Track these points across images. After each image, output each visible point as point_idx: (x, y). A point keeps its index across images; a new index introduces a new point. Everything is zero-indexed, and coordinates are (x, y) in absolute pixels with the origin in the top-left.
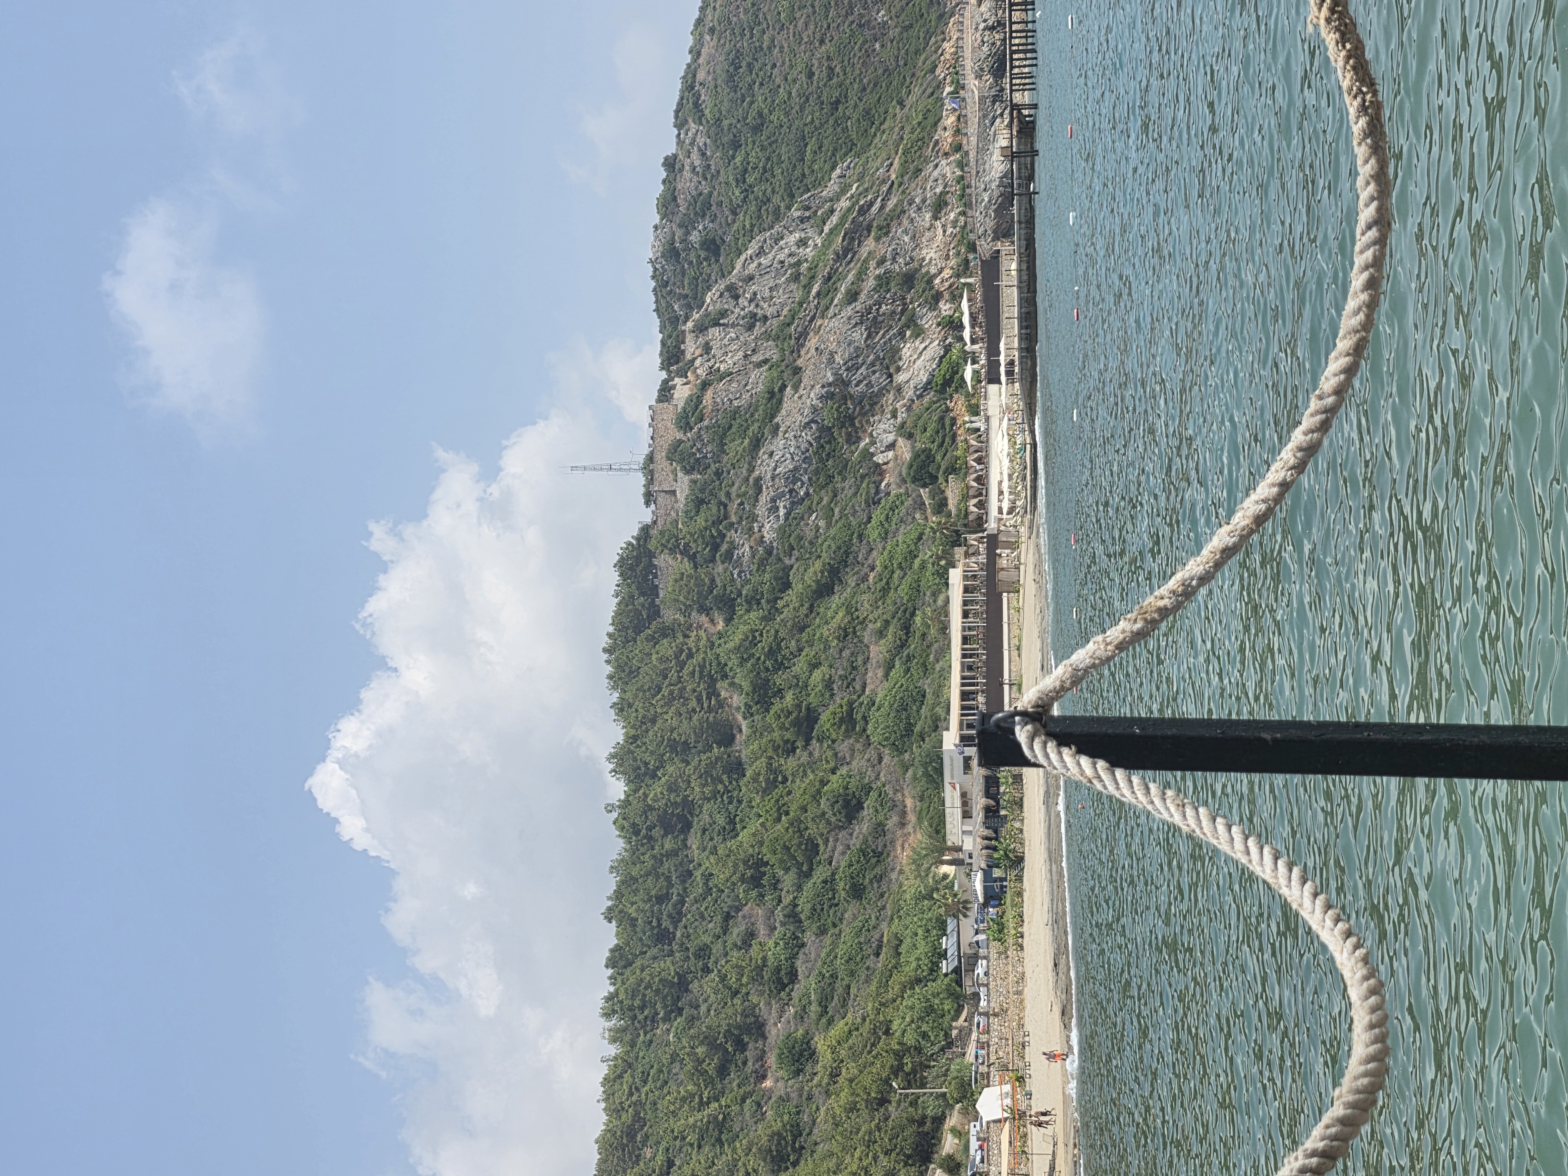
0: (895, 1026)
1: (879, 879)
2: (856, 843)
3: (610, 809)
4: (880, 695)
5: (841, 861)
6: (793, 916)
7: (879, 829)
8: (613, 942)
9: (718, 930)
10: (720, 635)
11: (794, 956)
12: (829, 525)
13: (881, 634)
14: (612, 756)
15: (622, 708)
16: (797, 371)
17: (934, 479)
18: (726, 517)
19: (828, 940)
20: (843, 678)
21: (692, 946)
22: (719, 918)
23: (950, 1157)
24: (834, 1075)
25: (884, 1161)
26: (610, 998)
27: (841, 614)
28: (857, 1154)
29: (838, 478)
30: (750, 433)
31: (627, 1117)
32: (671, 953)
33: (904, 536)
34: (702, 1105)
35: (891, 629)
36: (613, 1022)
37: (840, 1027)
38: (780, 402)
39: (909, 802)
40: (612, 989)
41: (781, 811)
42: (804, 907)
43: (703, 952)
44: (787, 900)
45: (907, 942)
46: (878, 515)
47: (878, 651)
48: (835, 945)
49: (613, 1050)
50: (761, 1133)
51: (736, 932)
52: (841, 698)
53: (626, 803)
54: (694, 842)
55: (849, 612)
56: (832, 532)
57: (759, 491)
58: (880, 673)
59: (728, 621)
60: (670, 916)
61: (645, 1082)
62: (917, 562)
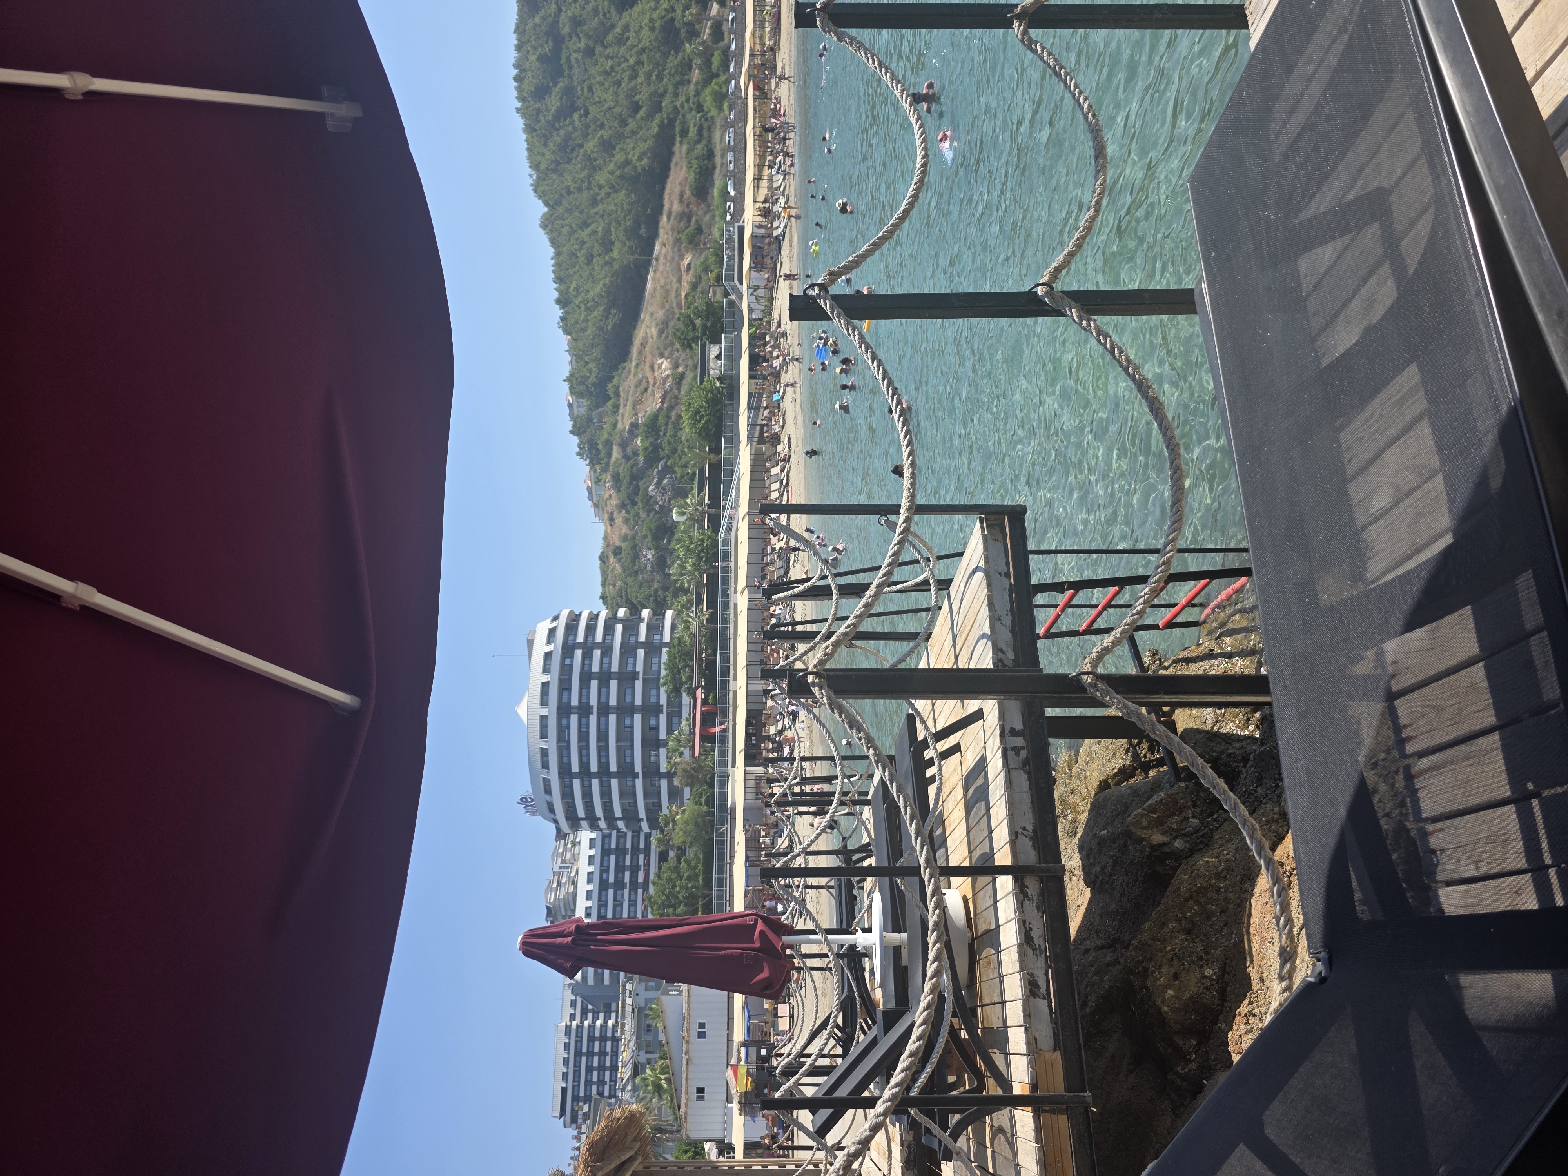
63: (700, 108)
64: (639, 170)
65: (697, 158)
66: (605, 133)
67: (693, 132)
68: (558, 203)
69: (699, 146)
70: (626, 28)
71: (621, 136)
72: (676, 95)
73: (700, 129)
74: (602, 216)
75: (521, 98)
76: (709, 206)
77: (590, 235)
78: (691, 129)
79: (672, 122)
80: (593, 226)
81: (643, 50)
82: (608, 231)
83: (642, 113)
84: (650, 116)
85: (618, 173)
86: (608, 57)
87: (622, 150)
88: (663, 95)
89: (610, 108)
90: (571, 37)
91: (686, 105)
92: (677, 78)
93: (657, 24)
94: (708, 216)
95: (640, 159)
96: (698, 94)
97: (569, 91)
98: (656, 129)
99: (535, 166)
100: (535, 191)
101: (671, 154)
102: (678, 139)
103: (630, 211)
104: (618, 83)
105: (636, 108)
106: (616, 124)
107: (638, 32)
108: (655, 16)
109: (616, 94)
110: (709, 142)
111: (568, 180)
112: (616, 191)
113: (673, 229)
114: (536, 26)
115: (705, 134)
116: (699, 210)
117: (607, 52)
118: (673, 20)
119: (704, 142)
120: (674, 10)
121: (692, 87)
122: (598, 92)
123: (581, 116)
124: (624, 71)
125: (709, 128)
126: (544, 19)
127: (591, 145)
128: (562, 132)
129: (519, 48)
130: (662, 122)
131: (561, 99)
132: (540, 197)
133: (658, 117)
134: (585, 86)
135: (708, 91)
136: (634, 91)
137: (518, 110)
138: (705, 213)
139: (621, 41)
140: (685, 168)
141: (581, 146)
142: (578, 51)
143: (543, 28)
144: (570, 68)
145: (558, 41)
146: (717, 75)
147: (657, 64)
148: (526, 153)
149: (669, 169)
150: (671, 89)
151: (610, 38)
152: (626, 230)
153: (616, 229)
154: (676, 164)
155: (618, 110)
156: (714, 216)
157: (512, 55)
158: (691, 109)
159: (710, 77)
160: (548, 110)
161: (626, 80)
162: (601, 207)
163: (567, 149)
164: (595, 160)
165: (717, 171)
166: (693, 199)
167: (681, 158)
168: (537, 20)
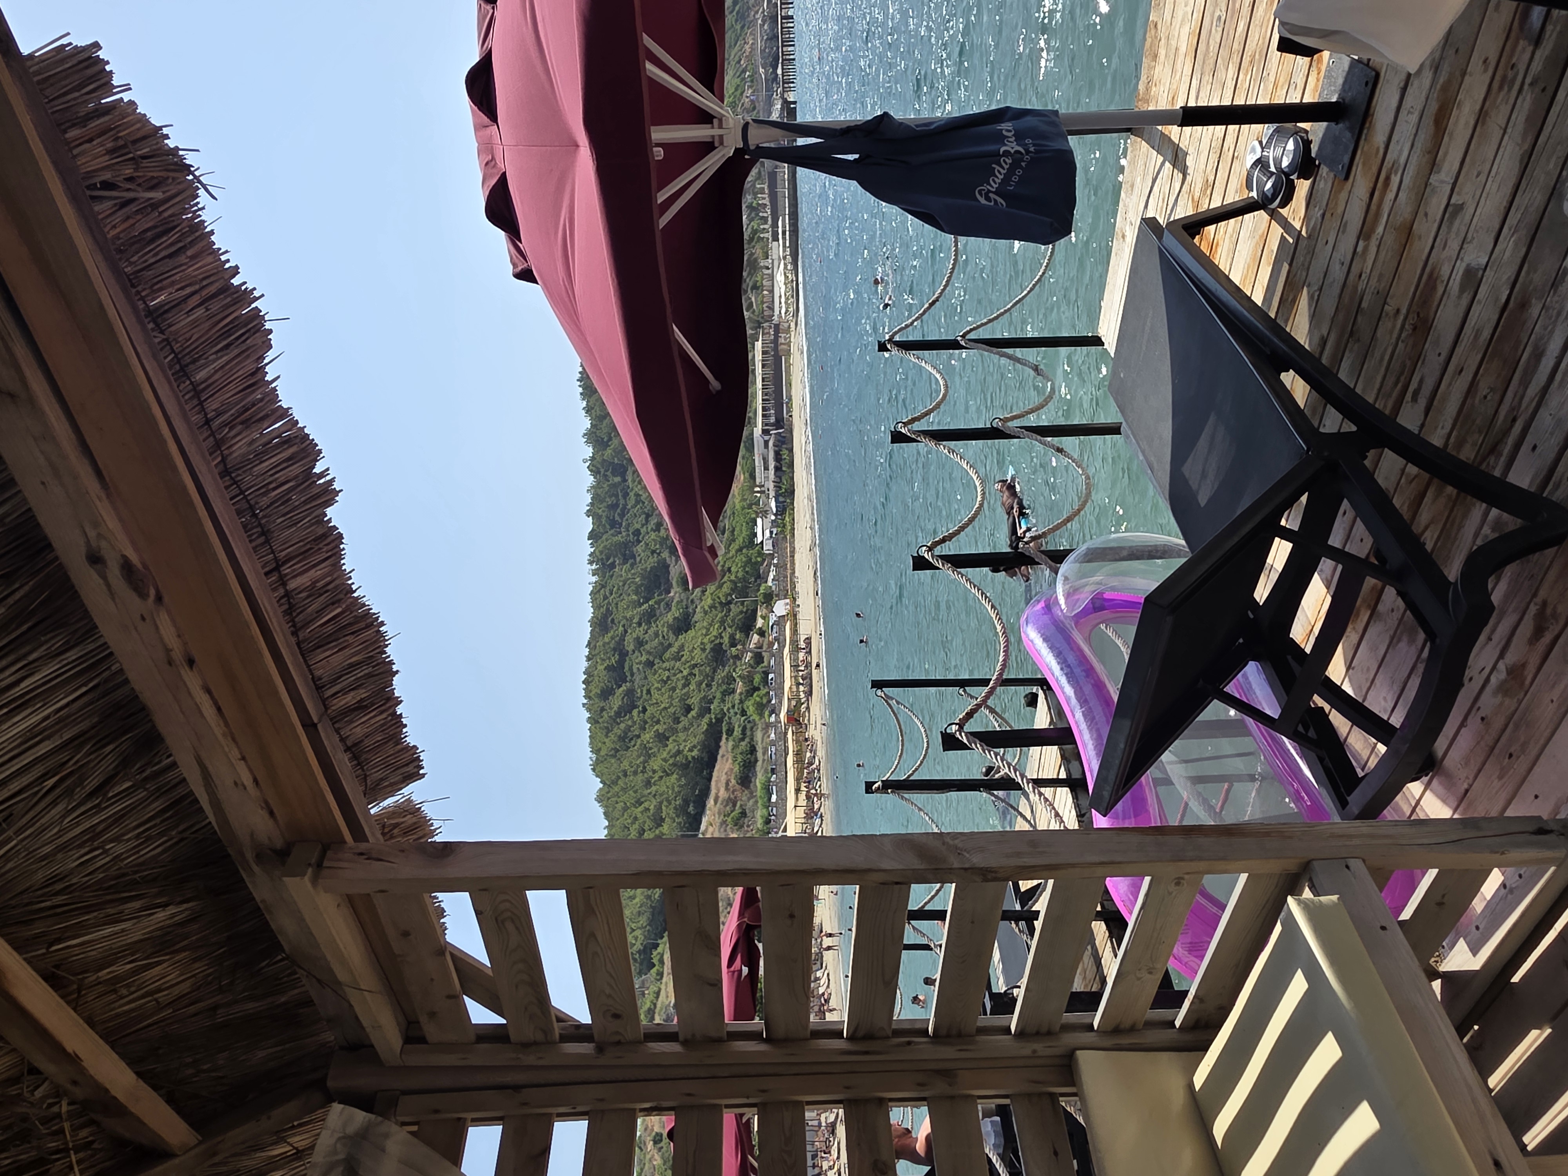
0: (732, 569)
3: (585, 461)
8: (591, 527)
9: (644, 522)
14: (585, 435)
15: (588, 410)
21: (631, 530)
22: (643, 516)
23: (760, 629)
25: (729, 630)
26: (590, 554)
28: (716, 626)
31: (603, 610)
32: (620, 533)
34: (641, 605)
36: (594, 567)
40: (592, 550)
43: (637, 533)
45: (737, 529)
49: (594, 579)
50: (670, 618)
53: (593, 459)
54: (629, 478)
60: (619, 514)
61: (611, 594)
63: (744, 713)
64: (690, 758)
65: (741, 753)
66: (661, 728)
67: (737, 732)
68: (615, 783)
69: (743, 743)
70: (682, 648)
71: (675, 731)
72: (723, 701)
73: (744, 729)
74: (655, 795)
75: (587, 696)
76: (751, 793)
77: (642, 812)
78: (736, 729)
79: (719, 721)
80: (646, 804)
81: (695, 666)
82: (659, 808)
83: (693, 713)
84: (701, 715)
85: (671, 762)
86: (665, 670)
87: (674, 741)
88: (711, 702)
89: (665, 708)
90: (634, 651)
91: (731, 711)
92: (724, 687)
93: (708, 647)
94: (751, 802)
95: (691, 750)
96: (742, 702)
97: (630, 693)
98: (705, 727)
99: (596, 750)
100: (593, 770)
101: (718, 748)
102: (724, 736)
103: (680, 792)
104: (674, 689)
105: (688, 709)
106: (670, 720)
107: (692, 651)
108: (706, 640)
109: (671, 697)
110: (752, 739)
111: (625, 765)
112: (668, 775)
113: (719, 813)
114: (604, 643)
115: (748, 733)
116: (743, 796)
117: (664, 665)
118: (721, 644)
119: (747, 740)
120: (722, 637)
121: (737, 696)
122: (656, 695)
123: (639, 712)
124: (678, 679)
125: (752, 728)
126: (612, 638)
127: (647, 736)
128: (622, 726)
129: (589, 659)
130: (711, 721)
131: (623, 698)
132: (597, 776)
133: (706, 720)
134: (645, 690)
135: (751, 700)
136: (688, 696)
137: (584, 705)
138: (749, 799)
139: (677, 657)
140: (730, 761)
141: (639, 736)
142: (640, 663)
143: (612, 646)
144: (632, 675)
145: (623, 654)
146: (758, 689)
147: (707, 676)
148: (588, 740)
149: (716, 760)
150: (718, 695)
151: (667, 655)
152: (675, 808)
153: (667, 807)
154: (723, 756)
155: (672, 710)
156: (757, 802)
157: (583, 664)
158: (736, 713)
160: (611, 708)
161: (680, 686)
162: (654, 788)
163: (625, 739)
164: (651, 749)
165: (759, 763)
166: (738, 787)
167: (727, 751)
168: (606, 639)
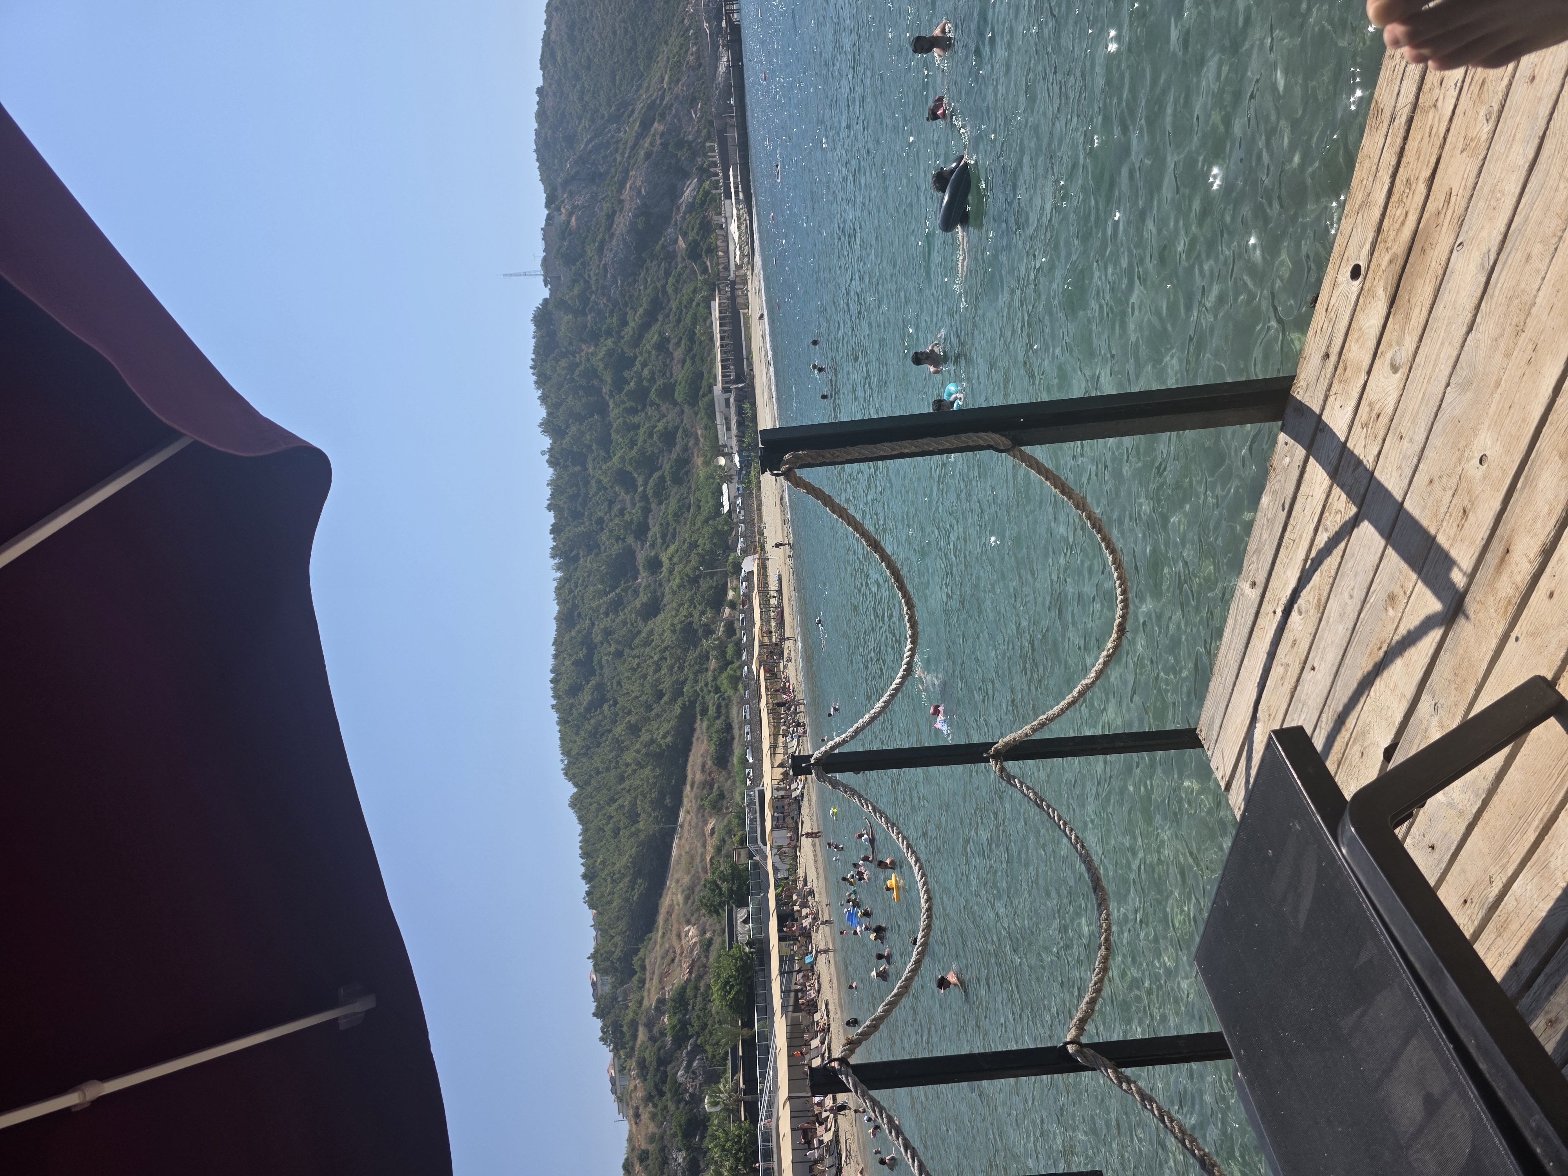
0: (700, 542)
1: (687, 473)
2: (674, 456)
4: (680, 376)
5: (667, 467)
6: (644, 497)
7: (685, 449)
8: (553, 521)
9: (606, 509)
10: (592, 354)
11: (646, 517)
12: (645, 288)
13: (678, 344)
14: (541, 425)
15: (543, 399)
16: (621, 202)
17: (700, 256)
18: (590, 288)
19: (663, 507)
20: (660, 371)
21: (594, 519)
22: (606, 503)
23: (731, 601)
24: (671, 572)
25: (700, 608)
26: (553, 549)
27: (656, 336)
28: (686, 606)
29: (648, 261)
30: (598, 239)
32: (583, 523)
33: (687, 290)
34: (606, 594)
35: (683, 342)
36: (557, 561)
37: (672, 548)
38: (613, 221)
39: (699, 432)
40: (555, 544)
41: (633, 443)
42: (650, 492)
43: (601, 521)
44: (640, 489)
45: (703, 501)
46: (671, 280)
47: (678, 354)
48: (667, 508)
49: (559, 574)
50: (638, 603)
51: (617, 507)
52: (660, 382)
53: (551, 450)
54: (590, 466)
55: (660, 334)
56: (648, 291)
57: (606, 271)
58: (679, 366)
59: (596, 345)
60: (581, 504)
61: (576, 587)
62: (694, 304)
63: (717, 690)
64: (664, 747)
65: (717, 732)
66: (633, 719)
67: (712, 711)
68: (587, 783)
69: (718, 722)
70: (651, 632)
71: (646, 720)
72: (696, 681)
73: (719, 707)
74: (629, 791)
75: (556, 696)
76: (729, 773)
77: (617, 810)
78: (710, 708)
79: (693, 703)
80: (620, 802)
81: (666, 648)
82: (634, 804)
83: (665, 698)
84: (673, 700)
85: (644, 751)
86: (634, 657)
87: (648, 730)
88: (684, 683)
89: (636, 697)
90: (602, 643)
91: (705, 689)
92: (697, 668)
93: (678, 627)
94: (729, 782)
95: (664, 737)
96: (715, 679)
97: (600, 687)
98: (679, 711)
99: (566, 752)
100: (566, 774)
101: (693, 730)
102: (699, 717)
103: (655, 783)
104: (645, 677)
105: (660, 695)
106: (642, 710)
107: (661, 635)
108: (676, 621)
109: (642, 685)
110: (728, 717)
111: (597, 763)
112: (642, 767)
113: (696, 797)
114: (571, 638)
115: (724, 711)
116: (720, 778)
117: (634, 652)
118: (691, 623)
119: (723, 718)
120: (691, 615)
121: (710, 673)
122: (626, 686)
123: (610, 706)
124: (649, 666)
125: (727, 706)
126: (579, 632)
127: (619, 730)
128: (593, 721)
129: (556, 657)
130: (684, 704)
131: (592, 693)
132: (570, 780)
133: (680, 701)
134: (615, 681)
135: (724, 675)
136: (659, 681)
137: (553, 707)
138: (727, 780)
139: (647, 643)
140: (705, 742)
141: (610, 731)
142: (609, 654)
143: (579, 640)
144: (601, 668)
145: (592, 649)
146: (732, 663)
147: (679, 658)
148: (559, 742)
149: (691, 743)
150: (691, 676)
151: (637, 641)
152: (652, 802)
153: (642, 801)
154: (698, 739)
155: (644, 698)
156: (734, 782)
157: (550, 662)
158: (710, 692)
159: (725, 664)
160: (580, 704)
161: (651, 673)
162: (627, 783)
163: (596, 736)
164: (623, 742)
165: (736, 741)
166: (714, 768)
167: (702, 733)
168: (573, 633)
